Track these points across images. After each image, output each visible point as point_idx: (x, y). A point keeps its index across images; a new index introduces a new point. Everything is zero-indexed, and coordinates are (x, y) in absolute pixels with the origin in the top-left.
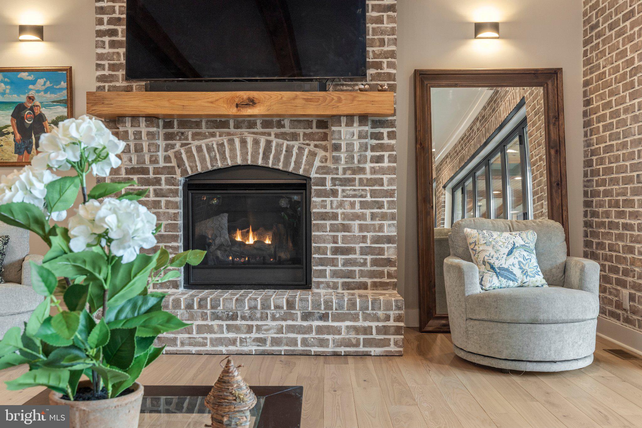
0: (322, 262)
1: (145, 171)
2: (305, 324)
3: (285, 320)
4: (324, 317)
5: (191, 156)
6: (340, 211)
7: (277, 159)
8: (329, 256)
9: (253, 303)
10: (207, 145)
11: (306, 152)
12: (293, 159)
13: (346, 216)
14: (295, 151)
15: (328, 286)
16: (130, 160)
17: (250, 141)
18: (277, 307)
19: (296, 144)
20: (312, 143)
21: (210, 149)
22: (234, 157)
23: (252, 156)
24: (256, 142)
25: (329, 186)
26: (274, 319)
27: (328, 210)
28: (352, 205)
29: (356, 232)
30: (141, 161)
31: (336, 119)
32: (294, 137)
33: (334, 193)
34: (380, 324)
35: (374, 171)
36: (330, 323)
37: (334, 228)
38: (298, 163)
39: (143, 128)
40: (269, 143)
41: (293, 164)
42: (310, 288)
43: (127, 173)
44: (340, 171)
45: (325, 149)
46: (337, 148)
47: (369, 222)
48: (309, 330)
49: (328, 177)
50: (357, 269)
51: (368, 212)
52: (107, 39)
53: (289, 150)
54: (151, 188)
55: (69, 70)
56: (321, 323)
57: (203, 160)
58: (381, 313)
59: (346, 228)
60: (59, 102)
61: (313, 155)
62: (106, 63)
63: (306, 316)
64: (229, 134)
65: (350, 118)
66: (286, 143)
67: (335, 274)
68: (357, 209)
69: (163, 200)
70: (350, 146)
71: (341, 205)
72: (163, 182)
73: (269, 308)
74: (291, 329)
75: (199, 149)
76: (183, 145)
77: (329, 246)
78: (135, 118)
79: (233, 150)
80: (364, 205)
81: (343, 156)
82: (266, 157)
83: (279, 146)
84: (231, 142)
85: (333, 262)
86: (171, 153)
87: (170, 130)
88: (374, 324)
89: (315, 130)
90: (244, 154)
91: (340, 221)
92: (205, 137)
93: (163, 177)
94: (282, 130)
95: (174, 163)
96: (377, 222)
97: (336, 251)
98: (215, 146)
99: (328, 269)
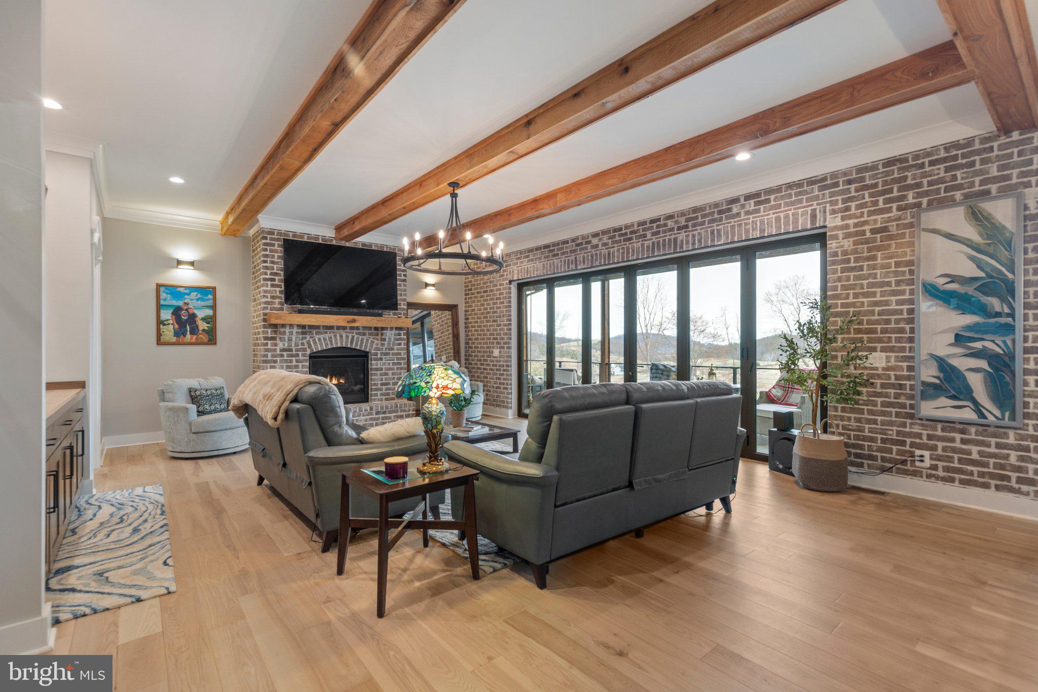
0: (376, 390)
1: (291, 350)
2: (377, 416)
3: (368, 415)
4: (385, 413)
5: (315, 343)
6: (384, 367)
7: (357, 344)
8: (379, 387)
9: (355, 410)
10: (323, 338)
11: (370, 341)
12: (364, 344)
13: (386, 369)
14: (365, 341)
15: (379, 400)
16: (284, 345)
17: (344, 335)
18: (365, 410)
19: (365, 338)
20: (372, 337)
21: (325, 340)
22: (336, 343)
23: (345, 343)
24: (347, 337)
25: (379, 356)
26: (364, 415)
27: (379, 366)
28: (389, 364)
29: (391, 376)
30: (290, 345)
31: (386, 329)
32: (364, 334)
33: (381, 359)
34: (406, 413)
35: (398, 349)
36: (387, 415)
37: (381, 375)
38: (366, 346)
39: (295, 330)
40: (353, 337)
41: (364, 347)
42: (368, 402)
43: (280, 351)
44: (384, 349)
45: (378, 340)
46: (385, 340)
47: (396, 371)
48: (378, 419)
49: (379, 352)
50: (391, 392)
51: (395, 367)
52: (269, 283)
53: (362, 340)
54: (294, 359)
55: (214, 289)
56: (383, 415)
57: (321, 345)
58: (407, 409)
59: (386, 374)
60: (208, 307)
61: (372, 342)
62: (269, 295)
63: (377, 413)
64: (334, 332)
65: (392, 329)
66: (361, 337)
67: (382, 395)
68: (391, 366)
69: (300, 364)
70: (390, 339)
71: (384, 364)
72: (300, 355)
73: (362, 411)
74: (371, 419)
75: (320, 339)
76: (311, 337)
77: (379, 382)
78: (291, 326)
79: (336, 340)
80: (394, 364)
81: (386, 343)
82: (352, 343)
83: (358, 338)
84: (335, 336)
85: (381, 389)
86: (304, 341)
87: (304, 330)
88: (404, 414)
89: (373, 331)
90: (342, 343)
91: (384, 371)
92: (322, 334)
93: (300, 353)
94: (359, 331)
95: (306, 346)
96: (399, 371)
97: (382, 384)
98: (327, 338)
99: (379, 392)
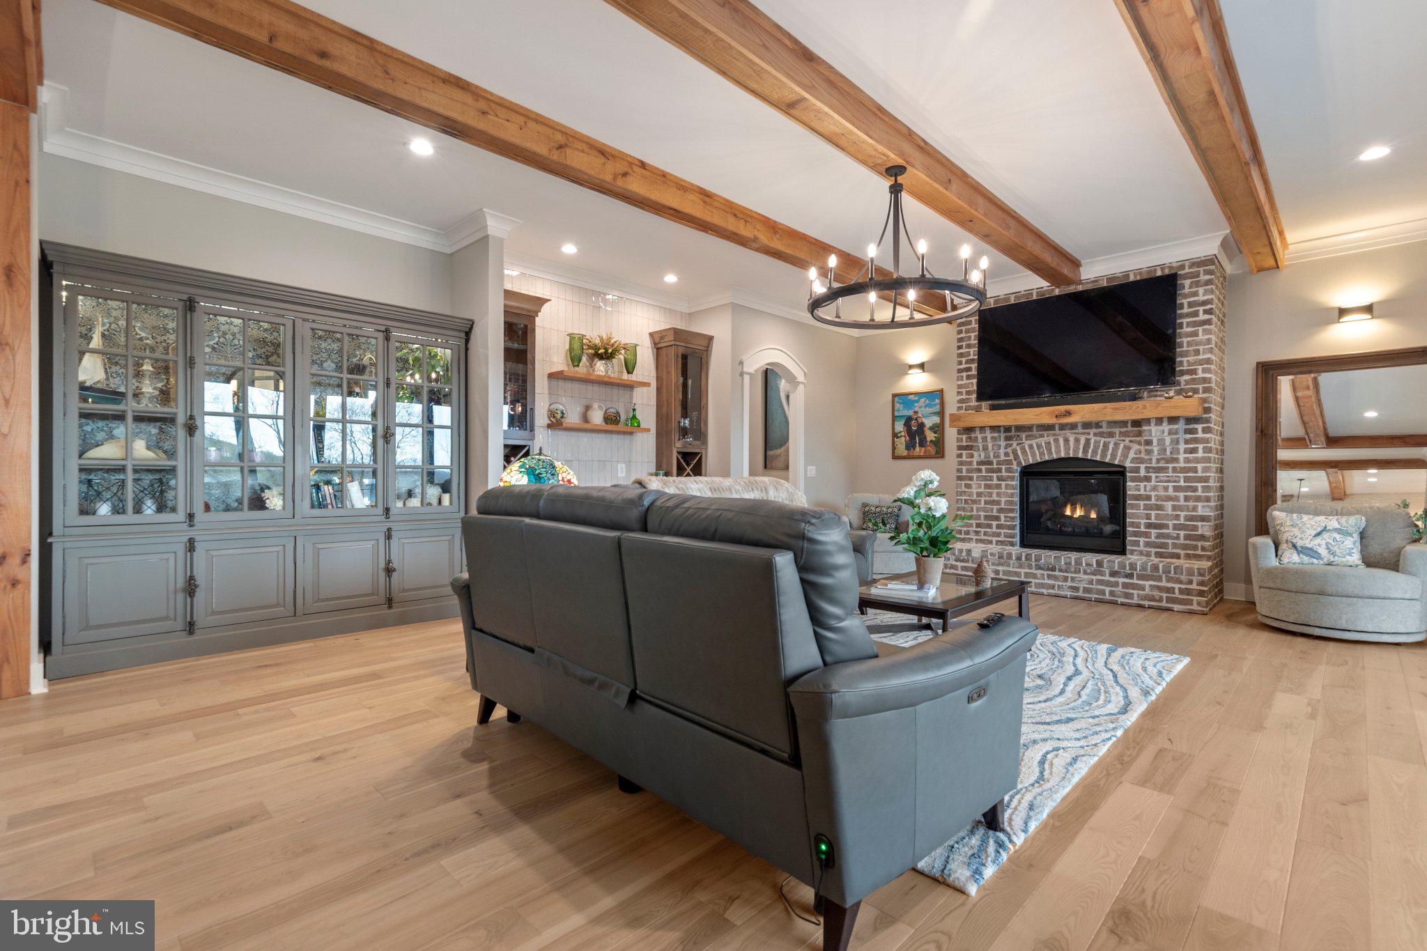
0: (1136, 534)
1: (990, 463)
2: (1112, 579)
3: (1095, 575)
4: (1130, 576)
5: (1024, 451)
6: (1153, 494)
7: (1095, 452)
8: (1143, 529)
9: (1068, 560)
10: (1037, 444)
11: (1122, 446)
12: (1110, 452)
13: (1158, 498)
14: (1111, 446)
15: (1141, 553)
16: (980, 456)
17: (1072, 440)
18: (1088, 565)
19: (1112, 441)
20: (1127, 439)
21: (1039, 446)
22: (1058, 451)
23: (1074, 451)
24: (1077, 441)
25: (1143, 473)
26: (1085, 573)
27: (1142, 492)
28: (1166, 489)
29: (1170, 512)
30: (987, 456)
31: (1148, 421)
32: (1111, 435)
33: (1148, 479)
34: (1183, 586)
35: (1187, 460)
36: (1135, 581)
37: (1147, 507)
38: (1114, 456)
39: (989, 434)
40: (1088, 441)
41: (1109, 457)
43: (977, 465)
44: (1154, 461)
45: (1139, 443)
46: (1149, 443)
47: (1182, 502)
48: (1116, 584)
49: (1143, 466)
50: (1170, 541)
51: (1181, 495)
52: (964, 374)
53: (1106, 446)
54: (995, 475)
55: (942, 391)
56: (1127, 580)
57: (1033, 454)
58: (1183, 578)
59: (1159, 508)
60: (935, 413)
61: (1127, 448)
62: (964, 390)
63: (1113, 574)
64: (1054, 435)
65: (1159, 421)
66: (1103, 440)
67: (1147, 544)
68: (1171, 492)
69: (1003, 483)
70: (1161, 442)
71: (1154, 488)
72: (1003, 470)
73: (1081, 564)
74: (1100, 582)
75: (1031, 447)
76: (1018, 444)
77: (1143, 521)
78: (982, 429)
79: (1058, 447)
80: (1176, 489)
81: (1156, 449)
82: (1085, 451)
83: (1097, 443)
84: (1056, 441)
85: (1147, 535)
86: (1009, 450)
87: (1009, 434)
88: (1177, 586)
89: (1130, 428)
90: (1067, 449)
91: (1153, 501)
92: (1036, 438)
93: (1003, 467)
94: (1100, 430)
95: (1012, 457)
96: (1191, 504)
97: (1149, 526)
98: (1043, 444)
99: (1142, 540)
